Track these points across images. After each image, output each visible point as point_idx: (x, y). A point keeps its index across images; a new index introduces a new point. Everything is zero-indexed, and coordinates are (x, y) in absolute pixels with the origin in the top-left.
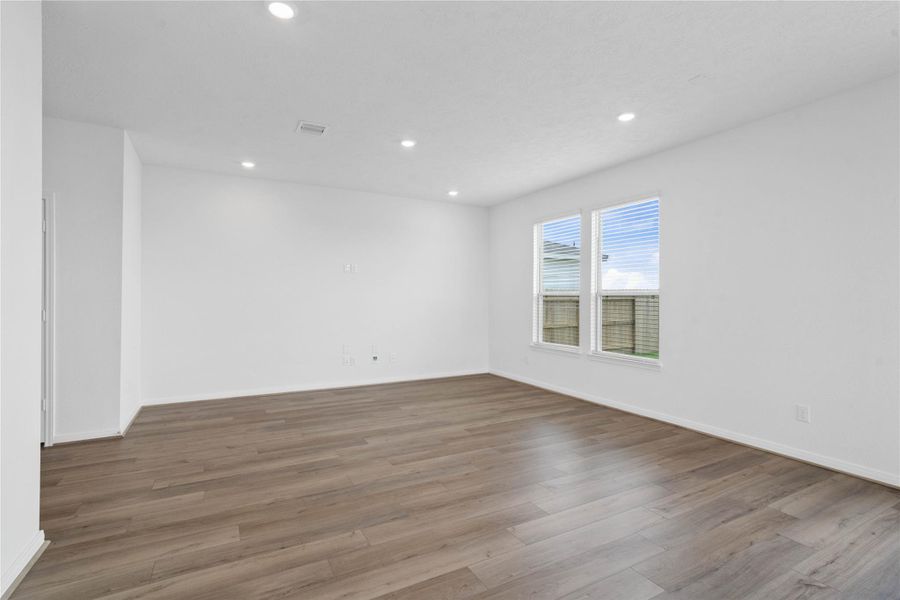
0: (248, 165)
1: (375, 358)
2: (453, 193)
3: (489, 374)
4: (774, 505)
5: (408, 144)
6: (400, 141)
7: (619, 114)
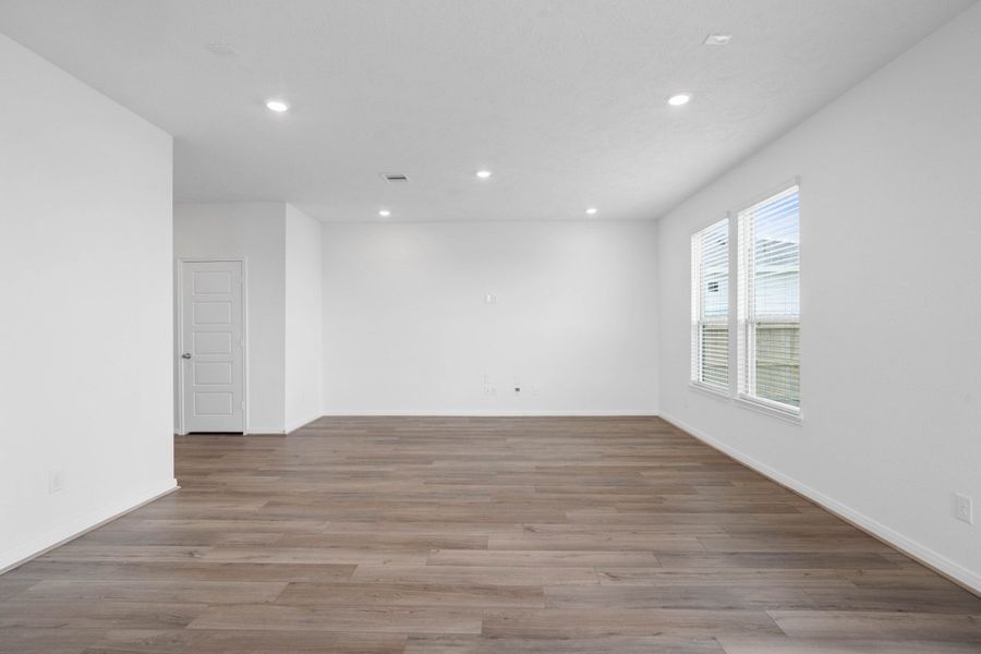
0: (384, 213)
1: (517, 390)
2: (591, 211)
3: (656, 417)
4: (773, 613)
5: (483, 174)
6: (475, 172)
7: (668, 97)
